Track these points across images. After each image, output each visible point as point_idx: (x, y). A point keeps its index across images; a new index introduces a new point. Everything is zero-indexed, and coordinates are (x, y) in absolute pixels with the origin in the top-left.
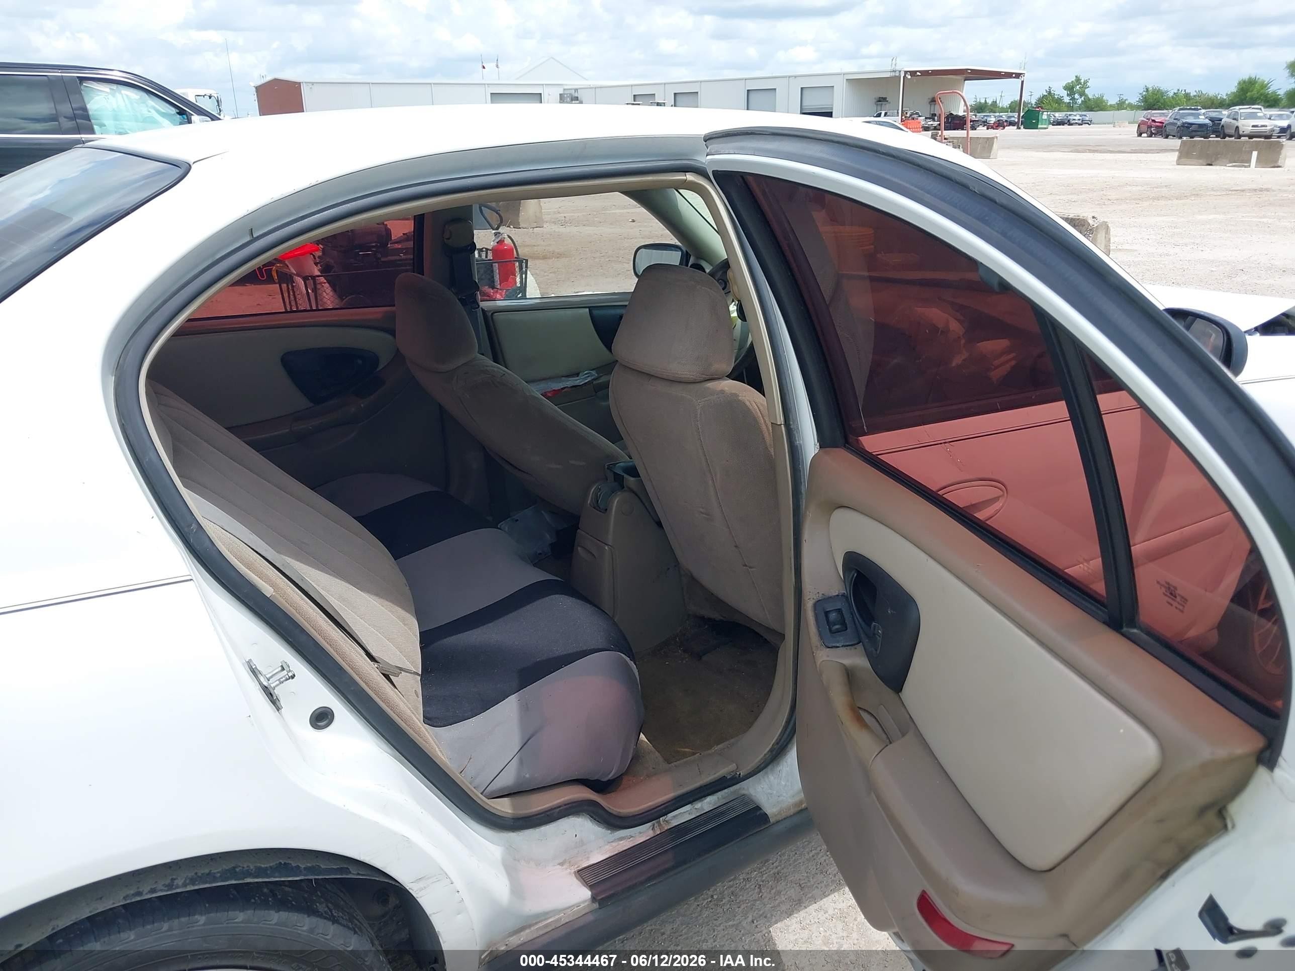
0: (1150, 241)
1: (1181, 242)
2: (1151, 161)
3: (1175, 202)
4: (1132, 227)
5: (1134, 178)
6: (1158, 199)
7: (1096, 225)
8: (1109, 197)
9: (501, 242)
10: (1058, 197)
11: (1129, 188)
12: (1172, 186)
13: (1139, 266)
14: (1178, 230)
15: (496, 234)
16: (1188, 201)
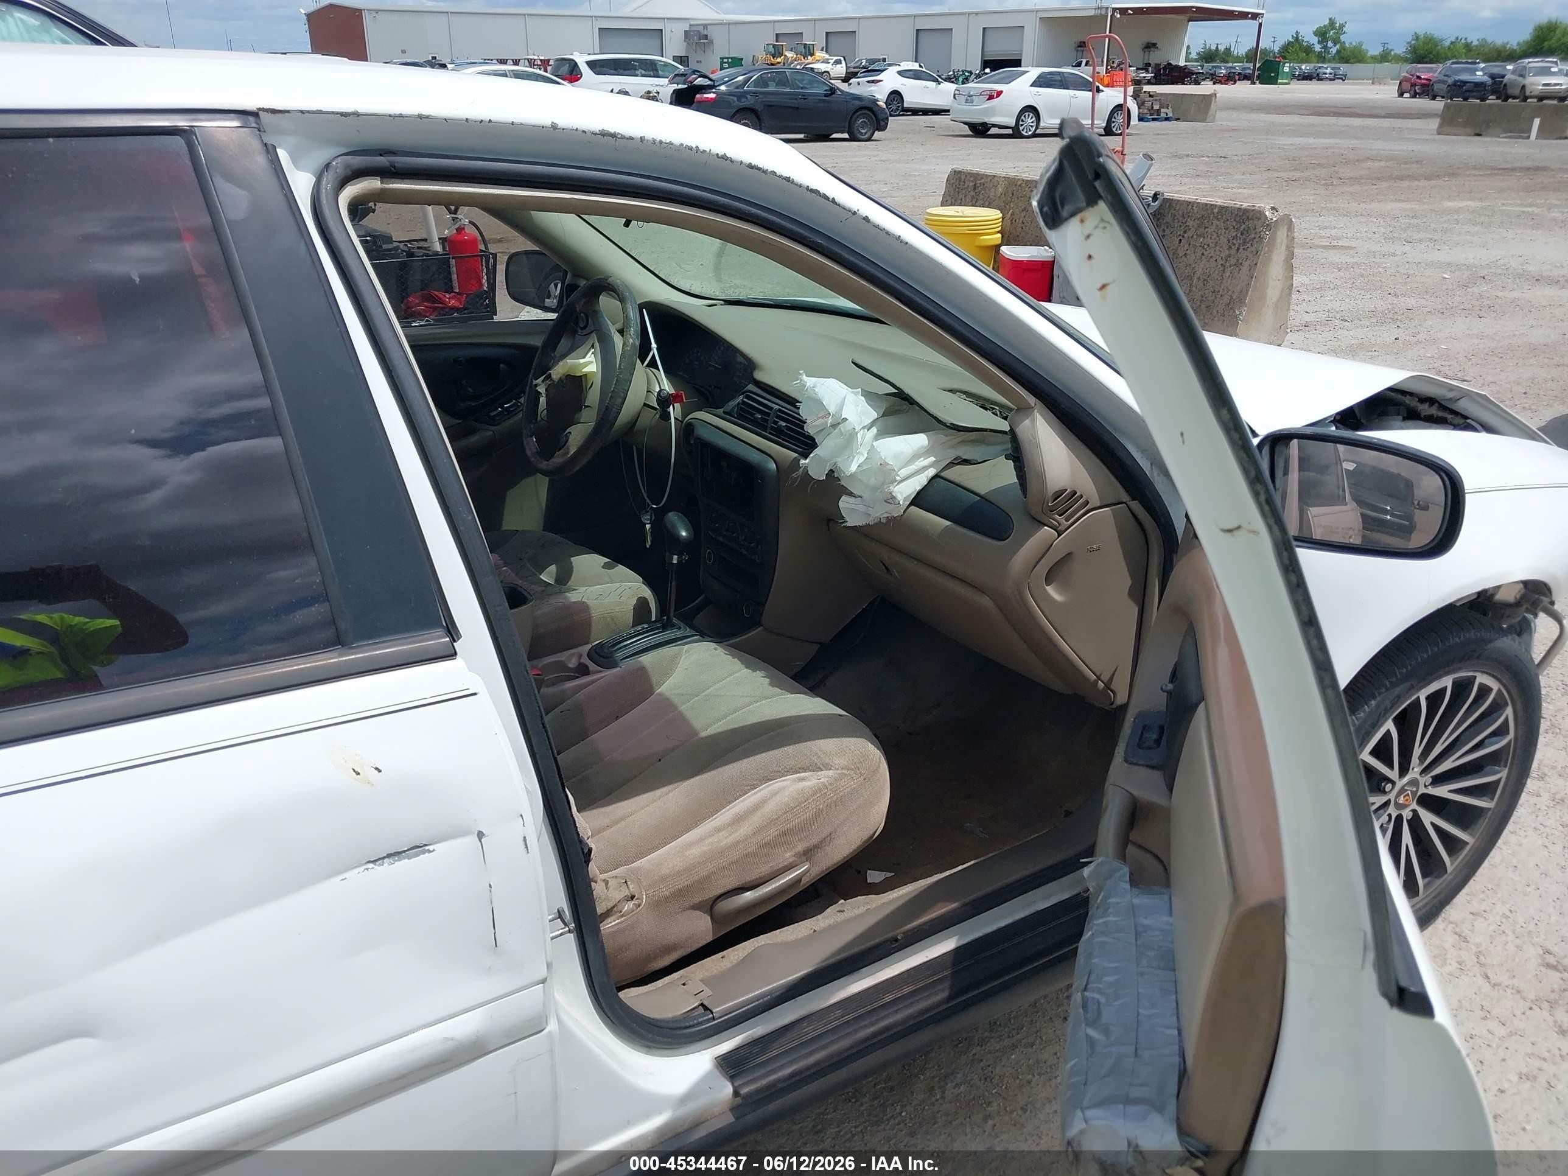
0: (1376, 235)
1: (1415, 238)
2: (1407, 128)
3: (1423, 183)
4: (1357, 216)
5: (1379, 150)
6: (1401, 178)
7: (1275, 219)
8: (1341, 176)
9: (460, 230)
10: (1276, 175)
11: (1370, 164)
12: (1424, 162)
13: (1352, 269)
14: (1416, 221)
15: (454, 219)
16: (1440, 182)
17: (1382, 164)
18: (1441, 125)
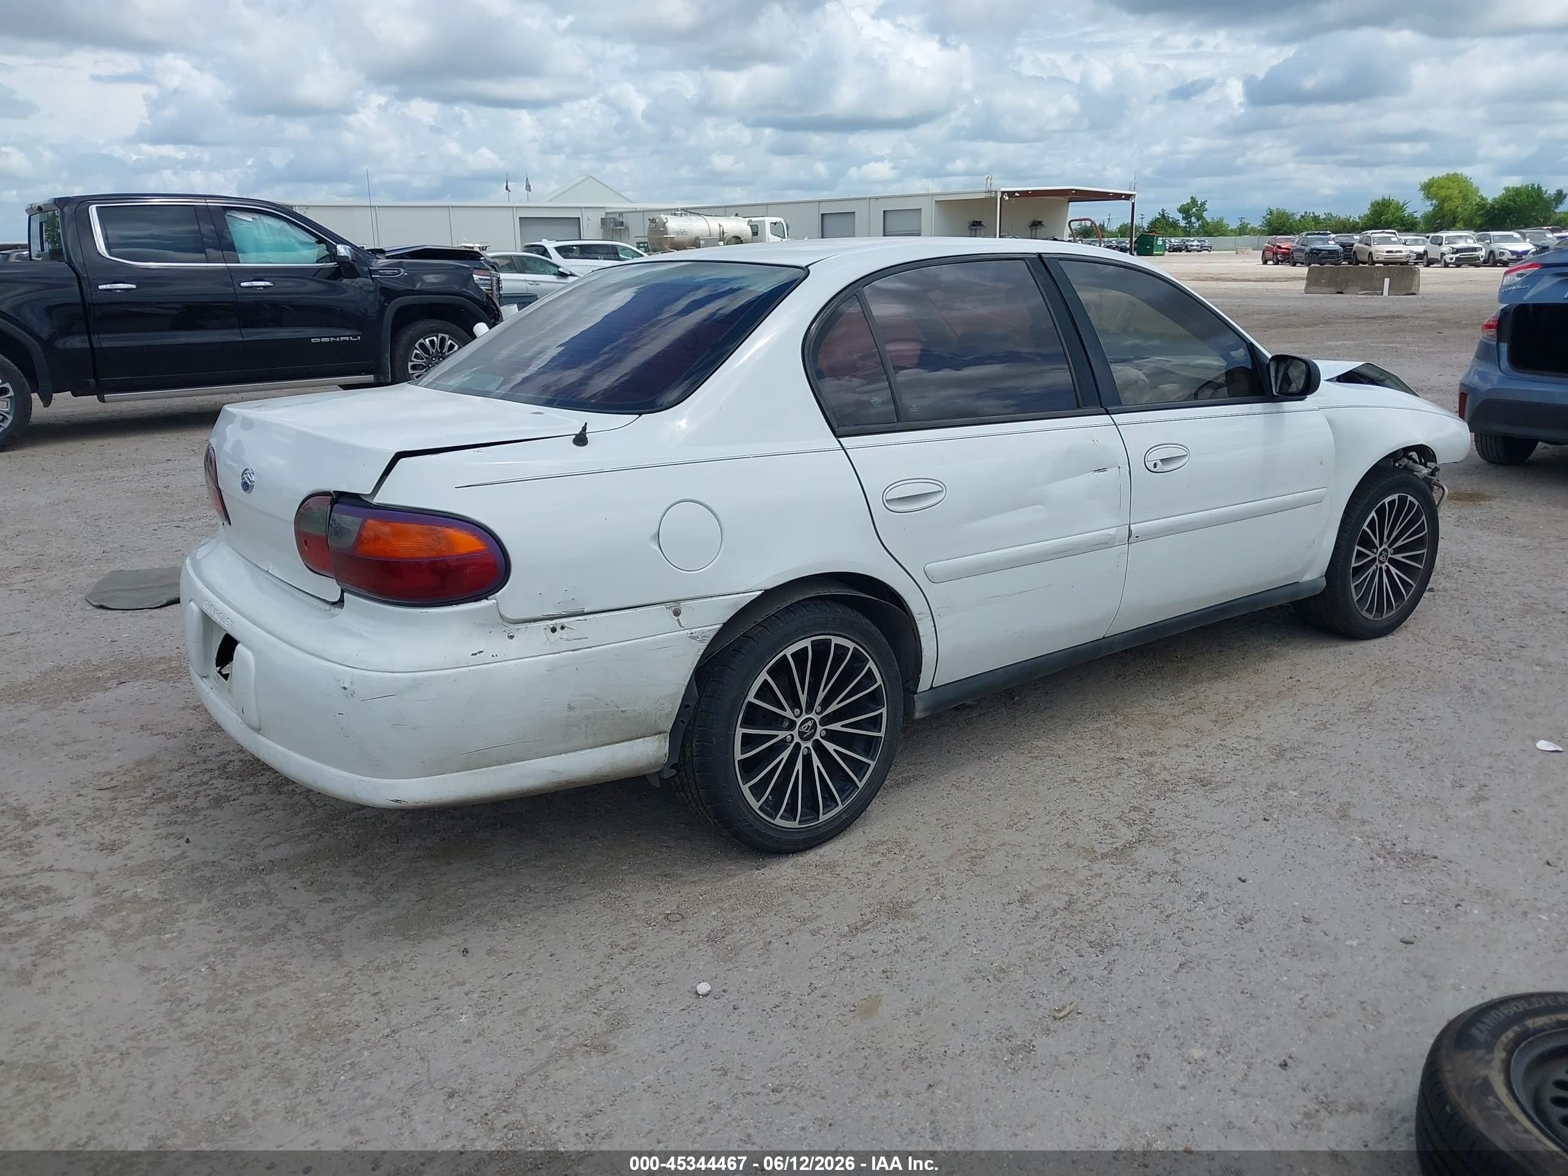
2: (1278, 289)
3: (1304, 329)
5: (1260, 306)
6: (1286, 326)
11: (1256, 316)
12: (1300, 315)
16: (1317, 328)
17: (1267, 316)
18: (1307, 286)
